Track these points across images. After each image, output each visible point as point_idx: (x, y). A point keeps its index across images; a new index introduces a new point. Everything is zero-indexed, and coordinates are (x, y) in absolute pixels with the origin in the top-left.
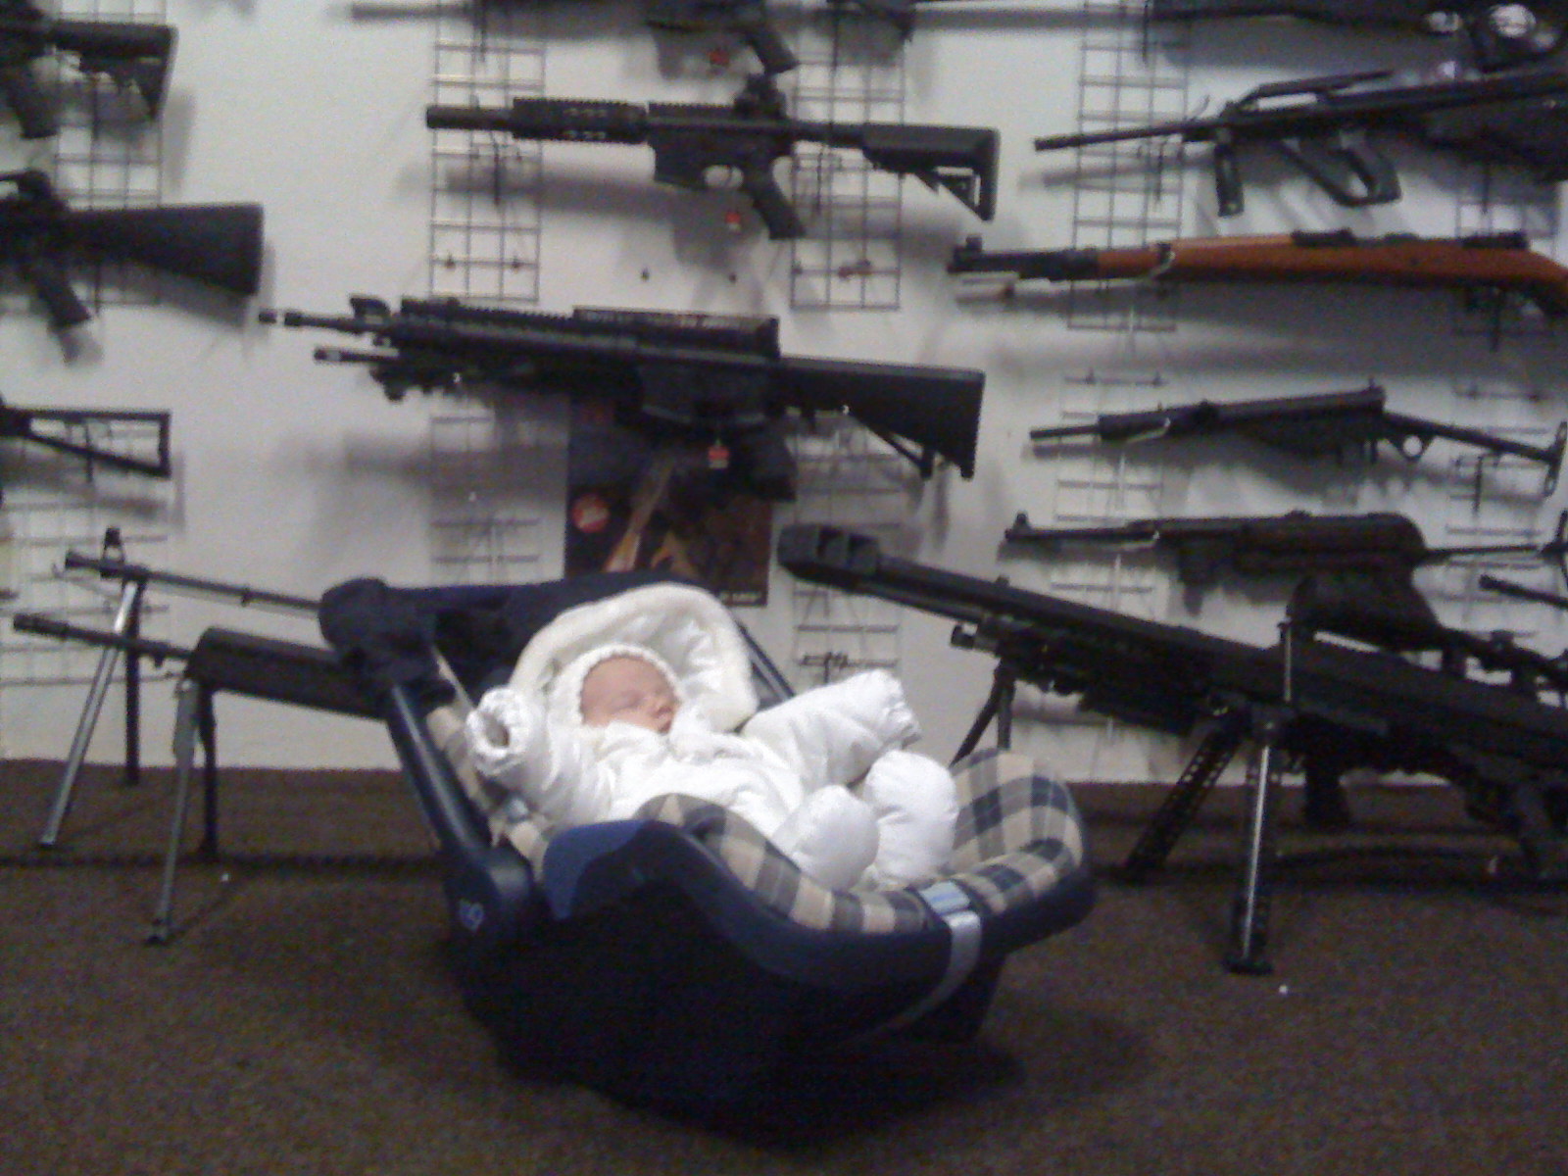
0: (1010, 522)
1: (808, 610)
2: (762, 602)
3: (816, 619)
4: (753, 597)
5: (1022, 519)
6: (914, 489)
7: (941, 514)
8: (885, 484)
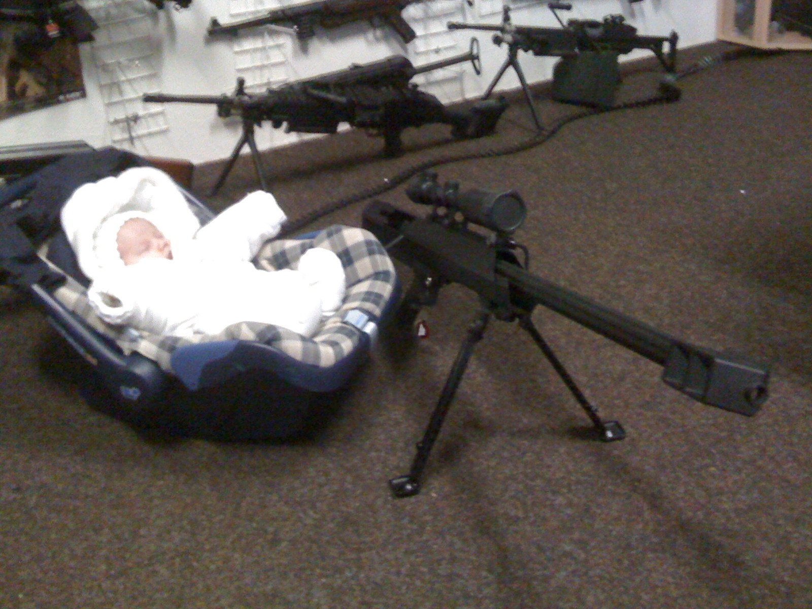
0: (207, 24)
1: (110, 94)
2: (84, 95)
3: (116, 98)
4: (78, 94)
5: (215, 22)
6: (154, 16)
7: (171, 27)
8: (136, 16)
